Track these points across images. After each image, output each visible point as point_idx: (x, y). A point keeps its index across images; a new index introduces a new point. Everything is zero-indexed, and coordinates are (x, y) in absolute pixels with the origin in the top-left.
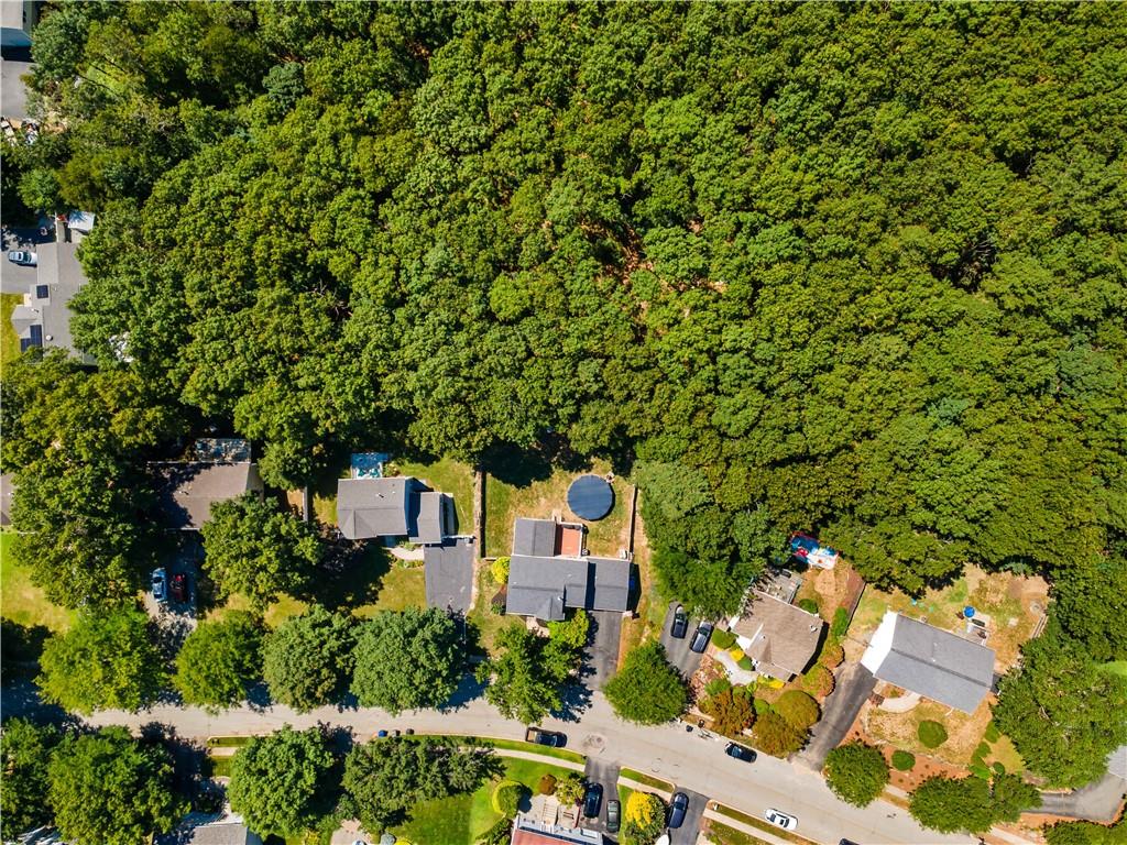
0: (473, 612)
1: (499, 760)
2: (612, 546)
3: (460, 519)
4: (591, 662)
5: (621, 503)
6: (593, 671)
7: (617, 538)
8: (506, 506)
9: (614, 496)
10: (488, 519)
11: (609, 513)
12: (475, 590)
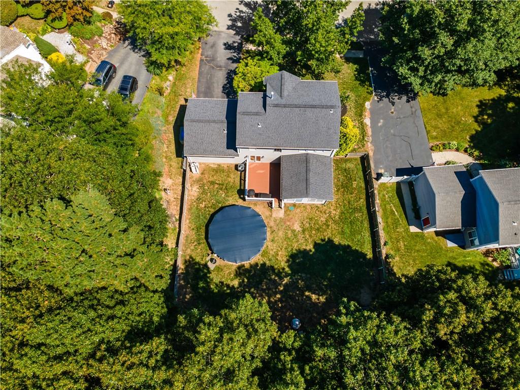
0: (366, 99)
2: (208, 177)
3: (396, 200)
4: (229, 56)
5: (198, 229)
6: (228, 47)
7: (202, 187)
8: (343, 219)
9: (207, 238)
10: (363, 201)
11: (213, 216)
12: (367, 121)
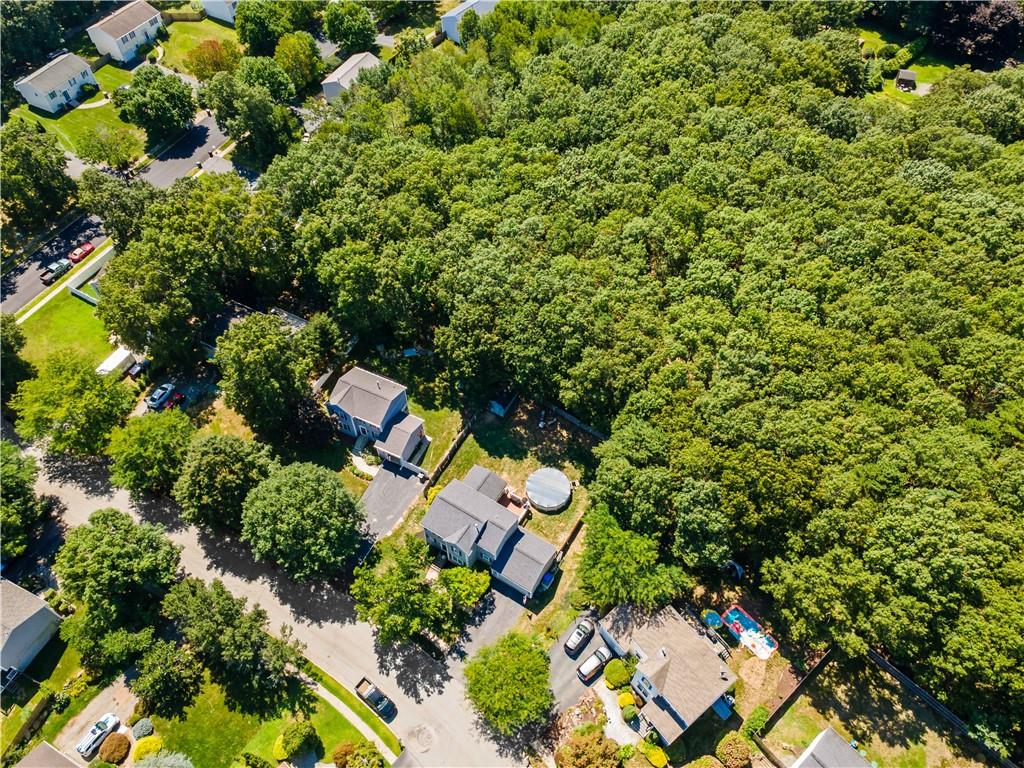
1: (315, 699)
5: (573, 510)
8: (471, 465)
12: (400, 521)
